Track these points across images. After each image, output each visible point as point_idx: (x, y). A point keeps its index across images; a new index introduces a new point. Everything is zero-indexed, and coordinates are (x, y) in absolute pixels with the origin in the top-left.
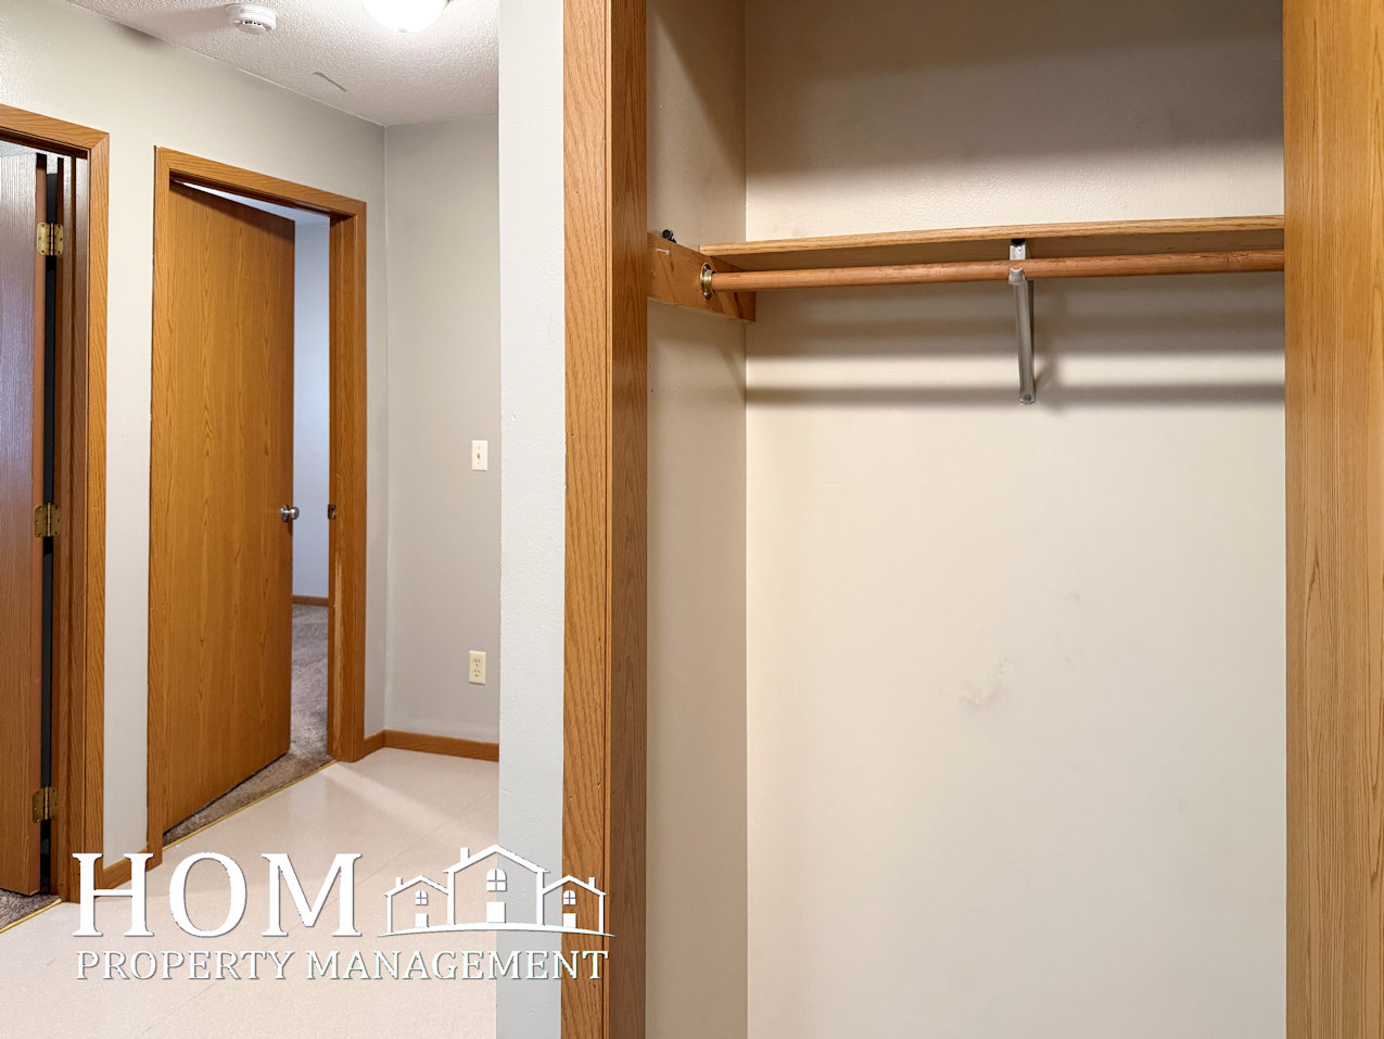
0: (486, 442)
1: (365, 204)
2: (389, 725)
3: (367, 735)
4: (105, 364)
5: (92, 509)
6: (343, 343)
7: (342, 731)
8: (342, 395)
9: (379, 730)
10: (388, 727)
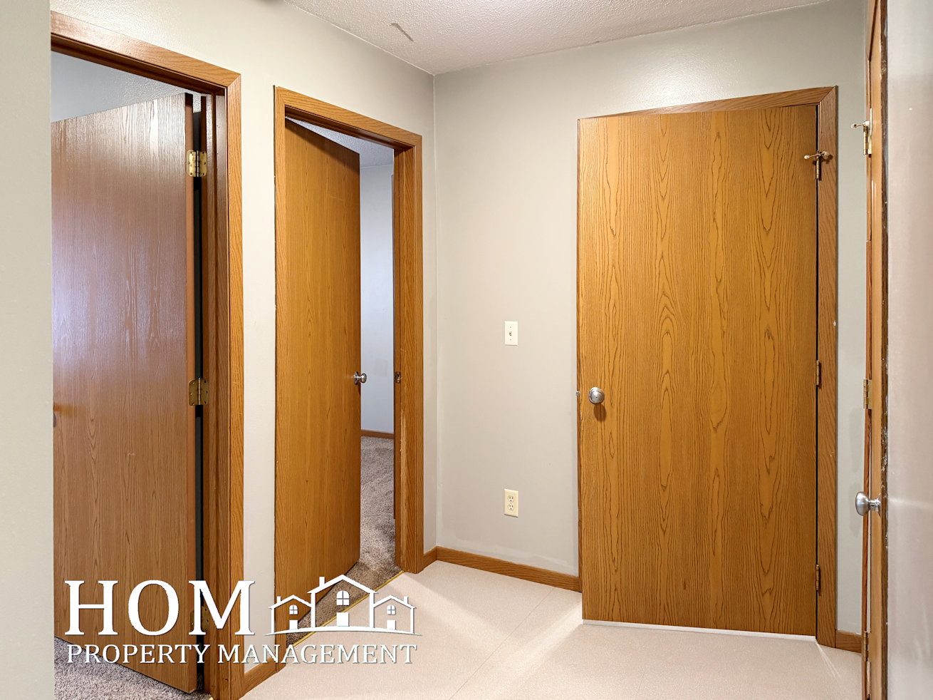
0: (516, 323)
1: (421, 137)
2: (440, 543)
3: (426, 551)
4: (242, 265)
5: (234, 383)
6: (405, 248)
7: (407, 548)
8: (405, 287)
9: (433, 547)
10: (439, 544)
